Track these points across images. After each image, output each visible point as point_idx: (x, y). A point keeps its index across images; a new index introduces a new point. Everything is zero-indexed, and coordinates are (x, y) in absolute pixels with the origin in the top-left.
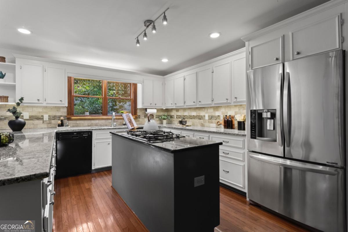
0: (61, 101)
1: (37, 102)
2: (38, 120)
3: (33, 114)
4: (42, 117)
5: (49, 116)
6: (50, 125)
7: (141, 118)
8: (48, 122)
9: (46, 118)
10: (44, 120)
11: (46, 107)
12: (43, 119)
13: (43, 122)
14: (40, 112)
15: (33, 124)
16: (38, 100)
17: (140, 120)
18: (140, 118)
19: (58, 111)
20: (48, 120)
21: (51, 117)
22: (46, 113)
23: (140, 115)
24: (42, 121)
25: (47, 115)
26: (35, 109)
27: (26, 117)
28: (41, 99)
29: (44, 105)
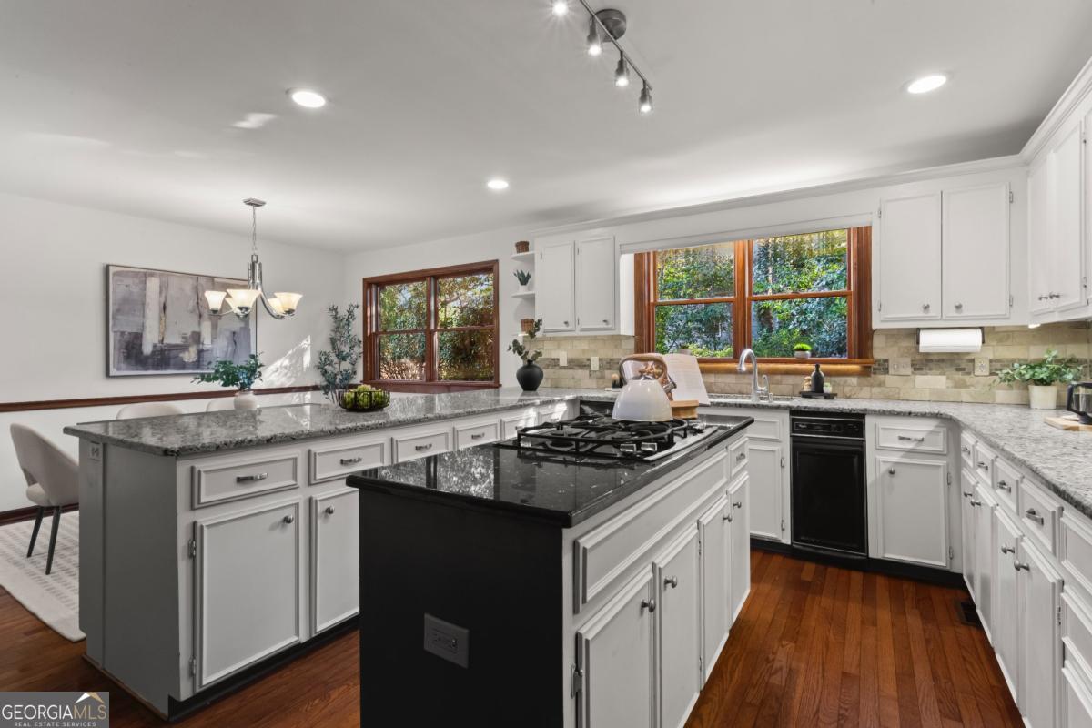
0: (605, 321)
1: (564, 327)
2: (582, 369)
3: (575, 355)
4: (588, 363)
5: (600, 360)
6: (601, 381)
7: (891, 371)
8: (598, 374)
9: (595, 365)
10: (593, 369)
11: (594, 339)
12: (589, 366)
13: (590, 375)
14: (584, 351)
15: (573, 378)
16: (566, 323)
17: (889, 379)
18: (886, 371)
19: (616, 346)
20: (597, 369)
21: (605, 363)
22: (595, 352)
23: (886, 361)
24: (587, 372)
25: (597, 358)
26: (576, 343)
27: (563, 362)
28: (571, 320)
29: (577, 333)
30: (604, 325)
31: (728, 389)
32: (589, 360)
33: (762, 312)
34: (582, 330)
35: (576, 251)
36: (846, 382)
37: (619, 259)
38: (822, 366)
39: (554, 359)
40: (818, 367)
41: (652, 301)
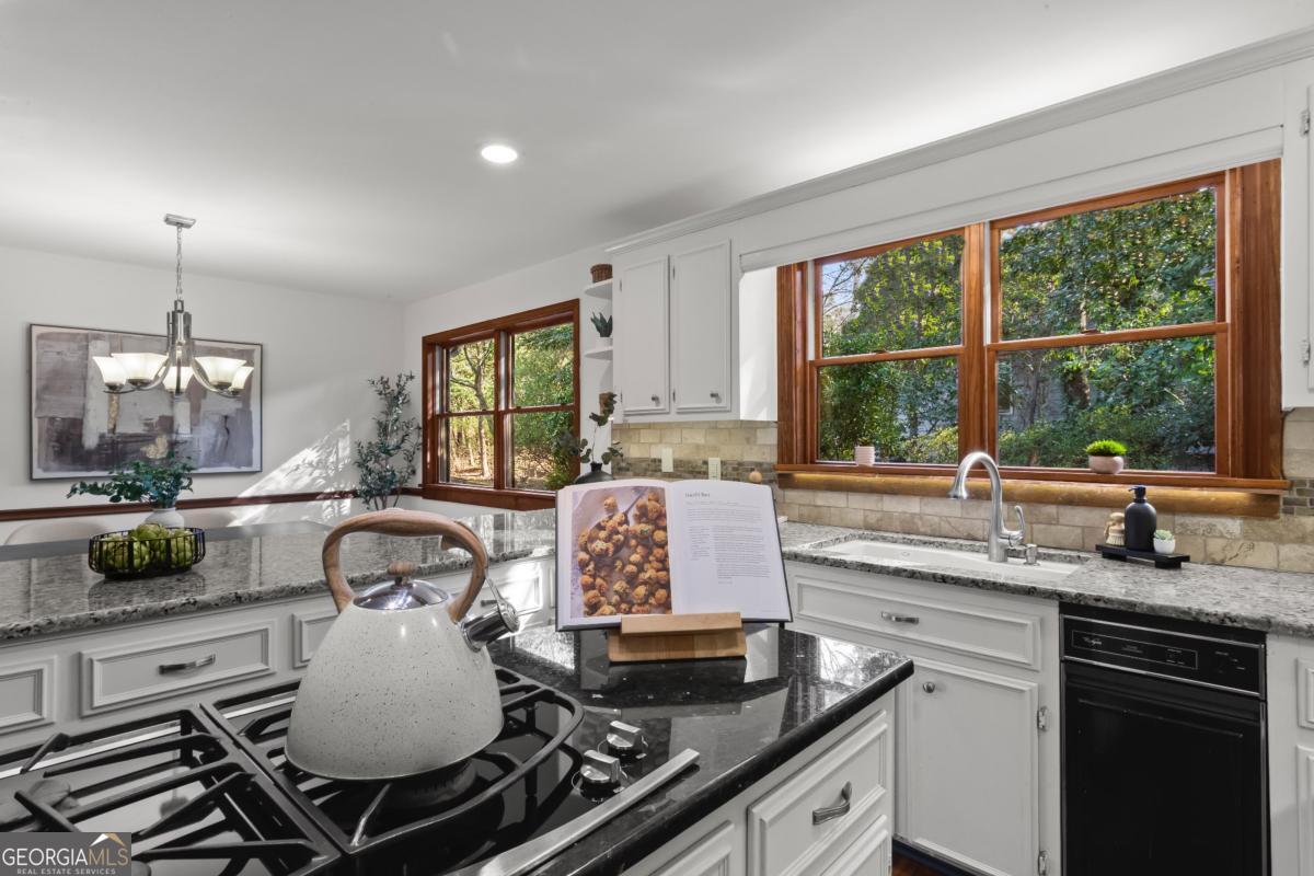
0: (713, 395)
1: (652, 406)
2: (695, 477)
3: (684, 455)
4: (703, 468)
5: (723, 463)
9: (714, 471)
10: (710, 477)
11: (713, 427)
12: (706, 474)
14: (698, 447)
16: (656, 399)
19: (748, 441)
21: (730, 469)
22: (715, 450)
25: (718, 460)
26: (686, 433)
27: (667, 467)
28: (662, 394)
29: (673, 418)
30: (712, 403)
31: (946, 528)
32: (706, 463)
33: (1070, 377)
34: (681, 412)
35: (671, 272)
36: (1211, 527)
37: (739, 279)
38: (1151, 490)
39: (654, 460)
40: (1140, 493)
41: (811, 356)
